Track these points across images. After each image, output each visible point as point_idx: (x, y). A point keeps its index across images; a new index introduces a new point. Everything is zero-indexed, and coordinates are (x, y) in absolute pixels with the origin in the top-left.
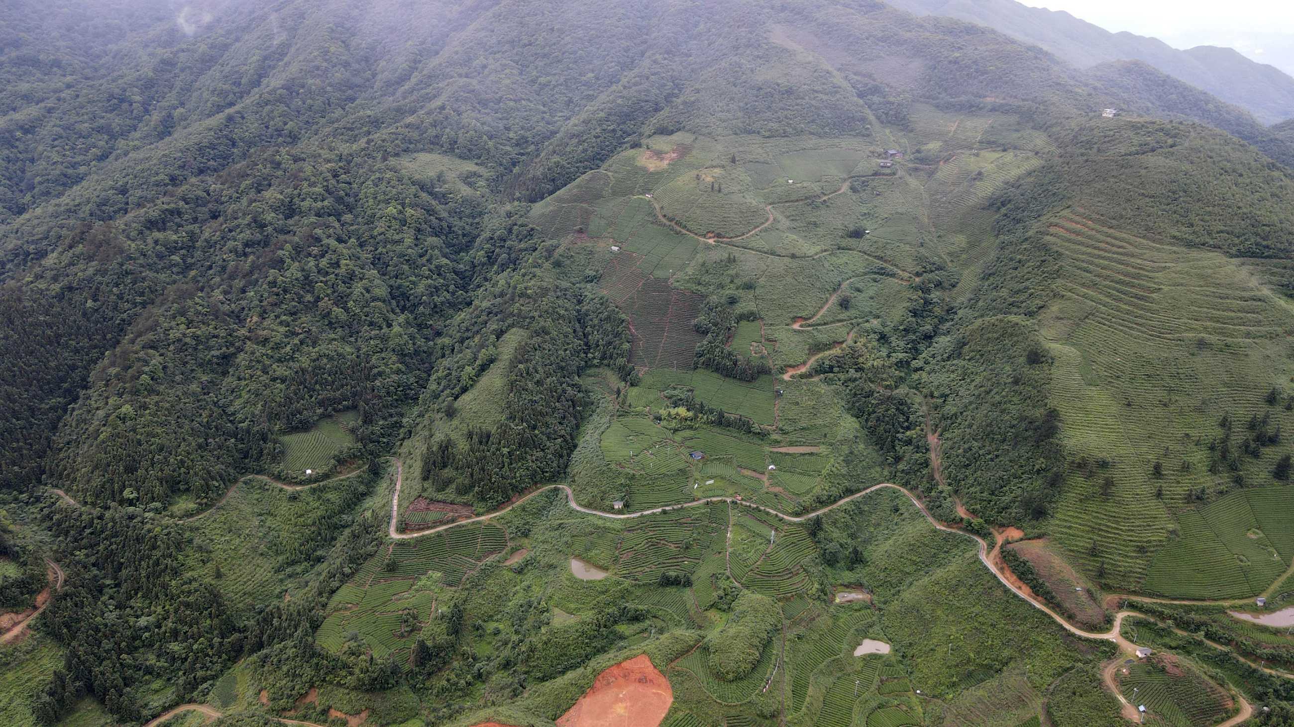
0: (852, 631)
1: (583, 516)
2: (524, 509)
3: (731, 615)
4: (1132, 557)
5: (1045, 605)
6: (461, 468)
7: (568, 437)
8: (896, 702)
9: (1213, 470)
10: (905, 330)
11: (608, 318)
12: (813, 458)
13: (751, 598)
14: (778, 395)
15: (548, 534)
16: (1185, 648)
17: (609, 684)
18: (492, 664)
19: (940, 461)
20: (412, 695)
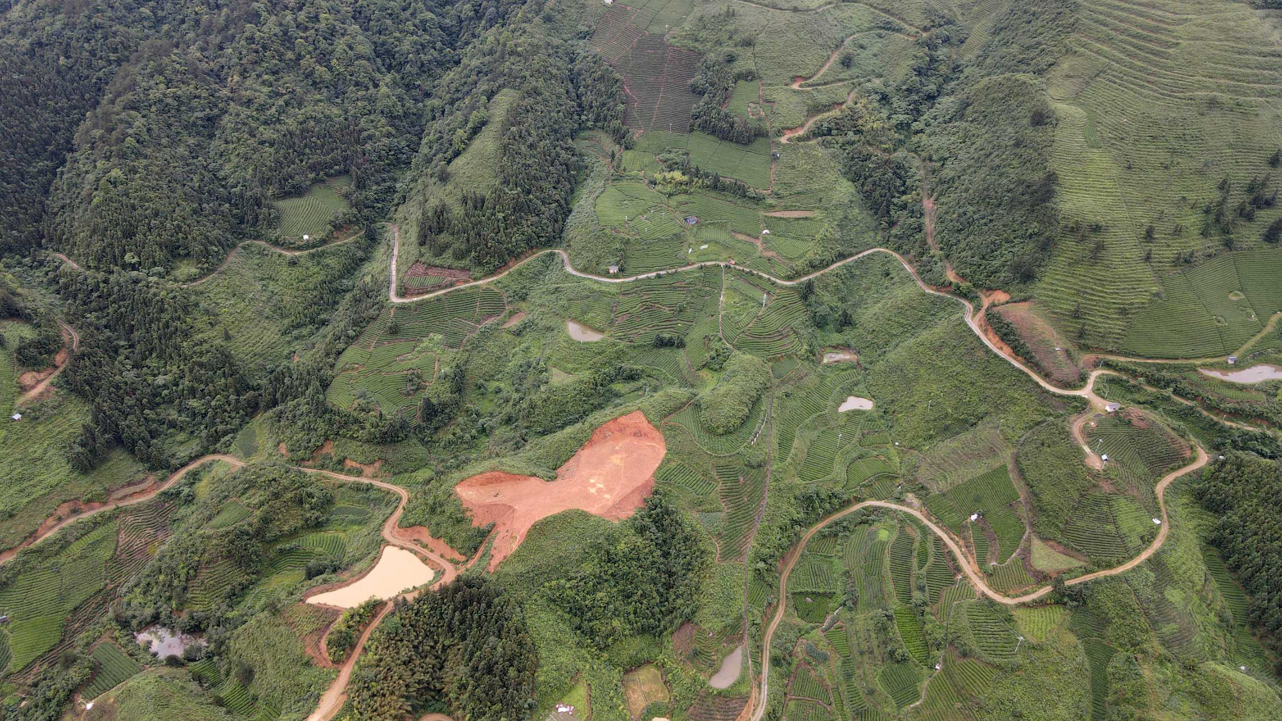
0: (838, 389)
1: (579, 280)
2: (520, 274)
3: (723, 375)
4: (1113, 319)
5: (1024, 364)
6: (458, 233)
7: (563, 202)
8: (875, 453)
9: (1204, 234)
10: (907, 90)
11: (602, 78)
12: (807, 223)
13: (742, 359)
14: (775, 158)
15: (545, 298)
16: (1152, 404)
17: (606, 437)
18: (494, 420)
19: (933, 225)
20: (421, 447)
